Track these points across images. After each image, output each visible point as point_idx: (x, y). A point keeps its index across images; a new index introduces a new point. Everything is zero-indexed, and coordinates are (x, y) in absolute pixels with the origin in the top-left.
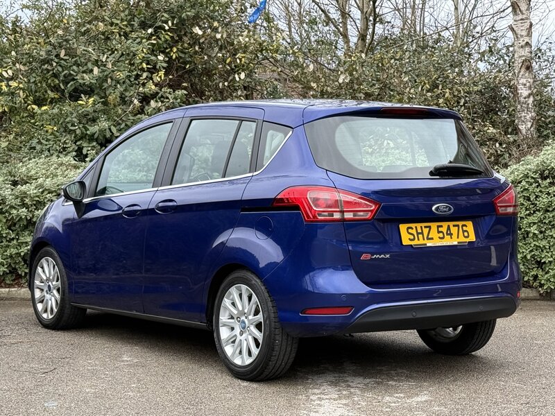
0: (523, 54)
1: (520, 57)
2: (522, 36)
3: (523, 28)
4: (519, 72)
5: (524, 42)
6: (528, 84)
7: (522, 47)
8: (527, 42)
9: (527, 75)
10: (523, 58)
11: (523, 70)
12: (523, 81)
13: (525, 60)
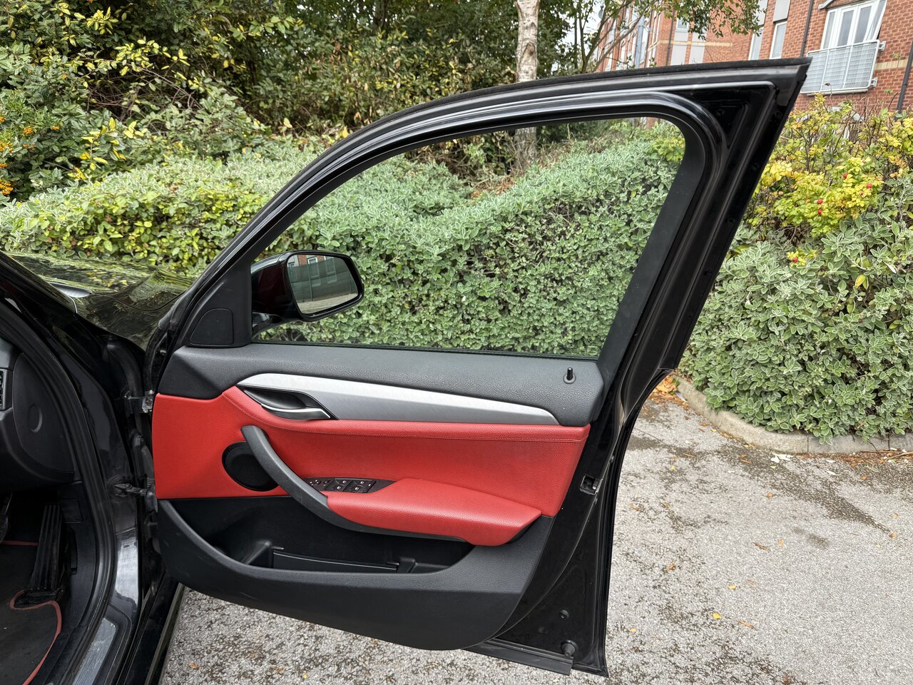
0: (528, 36)
1: (524, 40)
2: (527, 15)
3: (528, 6)
4: (522, 57)
5: (530, 23)
6: (530, 72)
7: (527, 28)
8: (533, 24)
9: (530, 61)
10: (528, 41)
11: (526, 55)
12: (524, 68)
13: (528, 45)
